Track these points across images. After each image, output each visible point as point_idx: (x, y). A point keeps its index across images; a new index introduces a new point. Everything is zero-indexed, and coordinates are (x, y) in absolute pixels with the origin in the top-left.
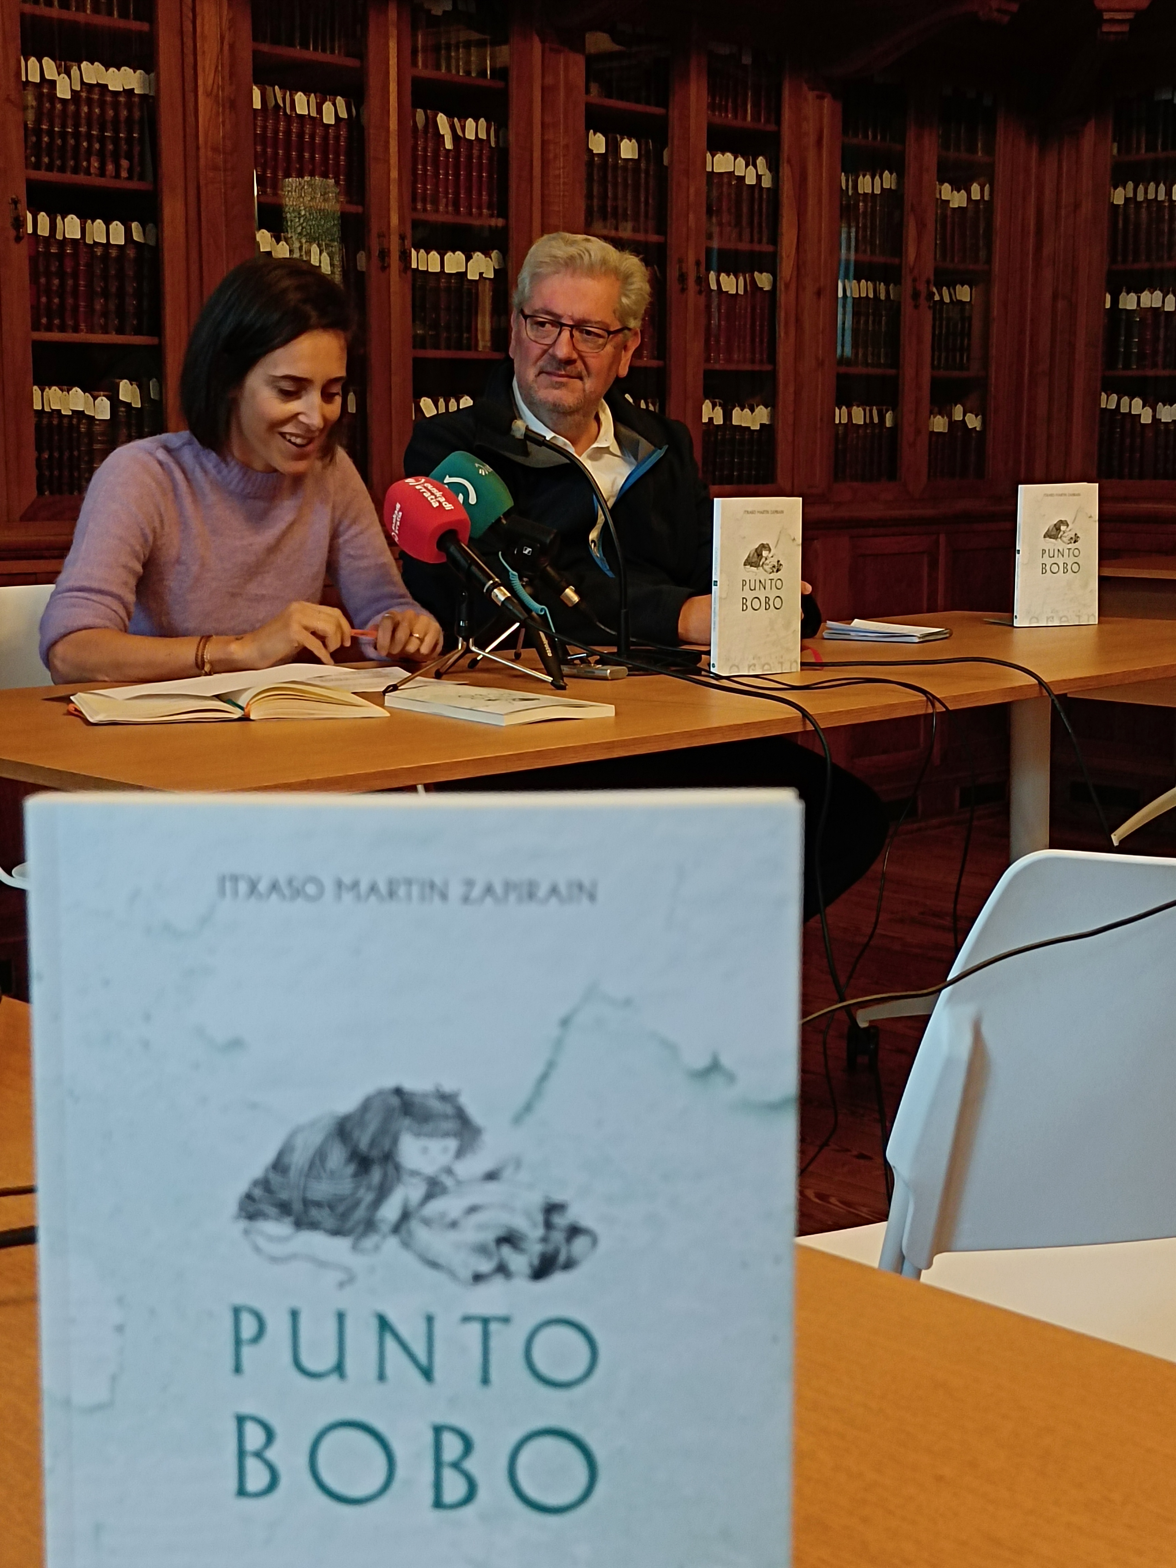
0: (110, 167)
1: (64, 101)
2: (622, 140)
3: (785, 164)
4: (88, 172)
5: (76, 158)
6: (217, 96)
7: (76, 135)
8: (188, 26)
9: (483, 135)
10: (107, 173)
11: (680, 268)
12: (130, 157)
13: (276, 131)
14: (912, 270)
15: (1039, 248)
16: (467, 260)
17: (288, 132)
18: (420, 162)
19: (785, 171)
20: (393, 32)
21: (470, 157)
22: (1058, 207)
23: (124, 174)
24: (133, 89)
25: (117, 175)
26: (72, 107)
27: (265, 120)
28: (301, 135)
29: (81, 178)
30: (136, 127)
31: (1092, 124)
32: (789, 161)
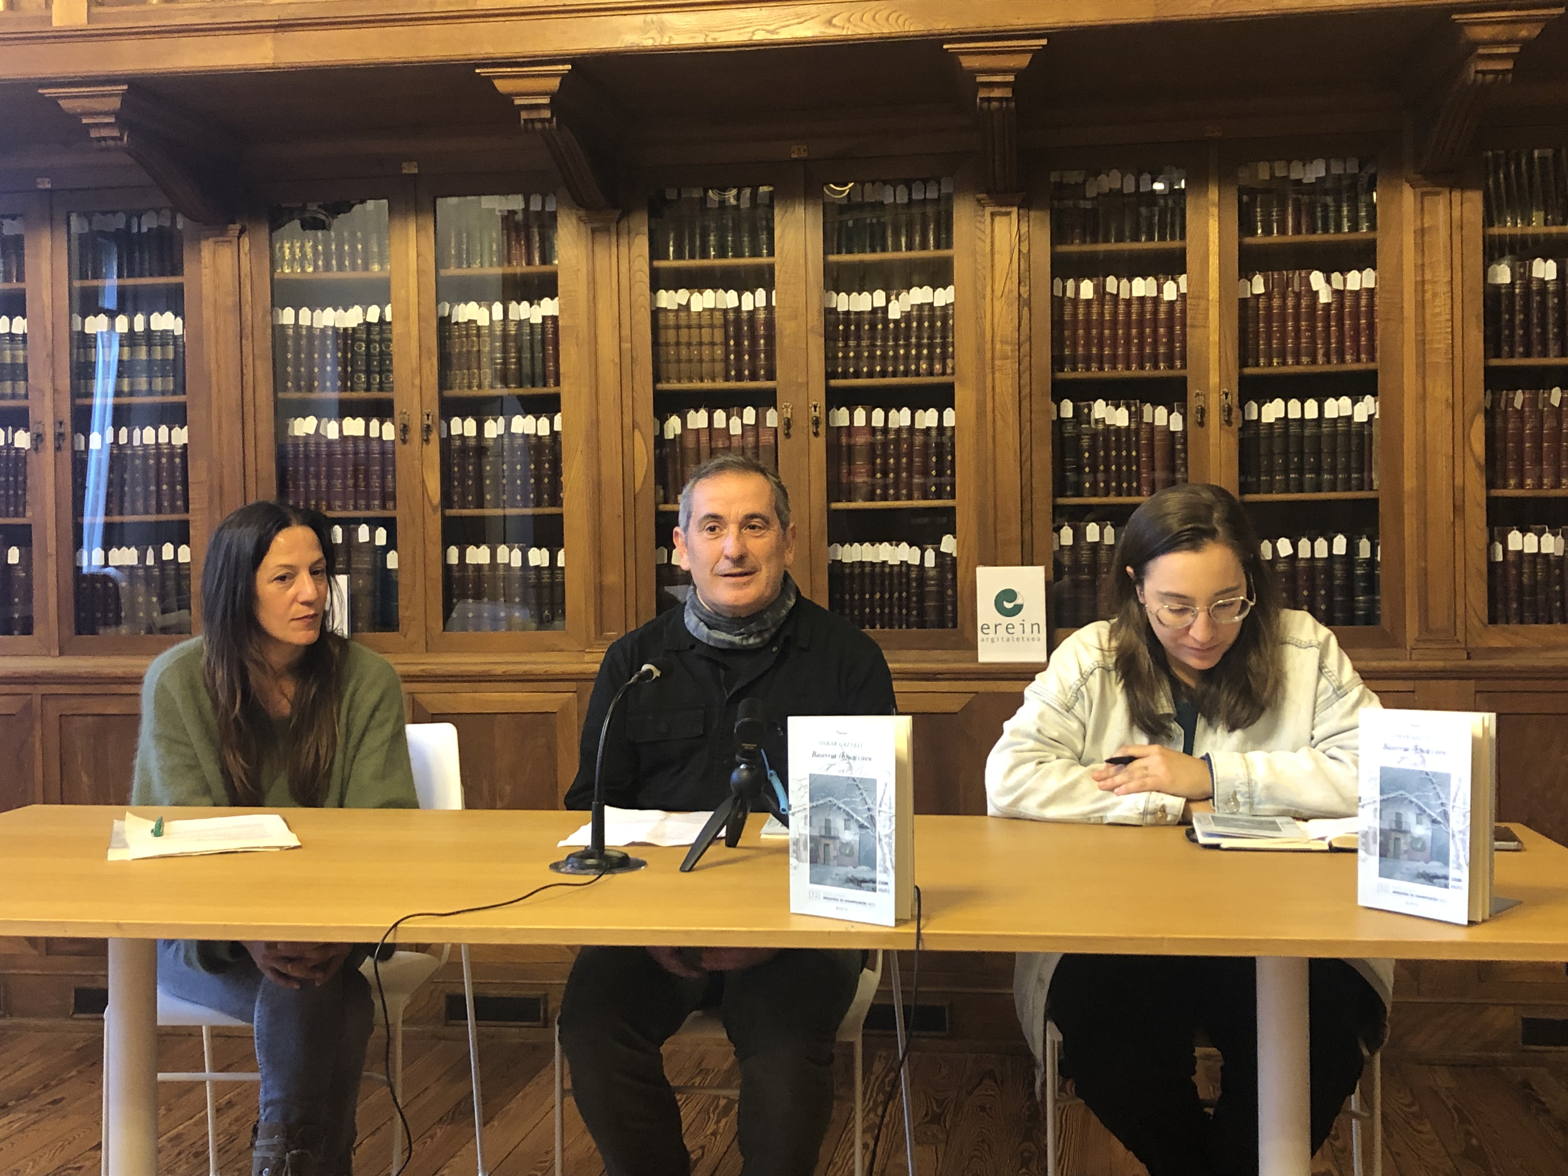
0: (938, 367)
1: (896, 322)
4: (917, 374)
5: (906, 363)
7: (907, 346)
9: (1371, 284)
10: (935, 371)
16: (1354, 403)
20: (1215, 211)
21: (1354, 307)
26: (903, 325)
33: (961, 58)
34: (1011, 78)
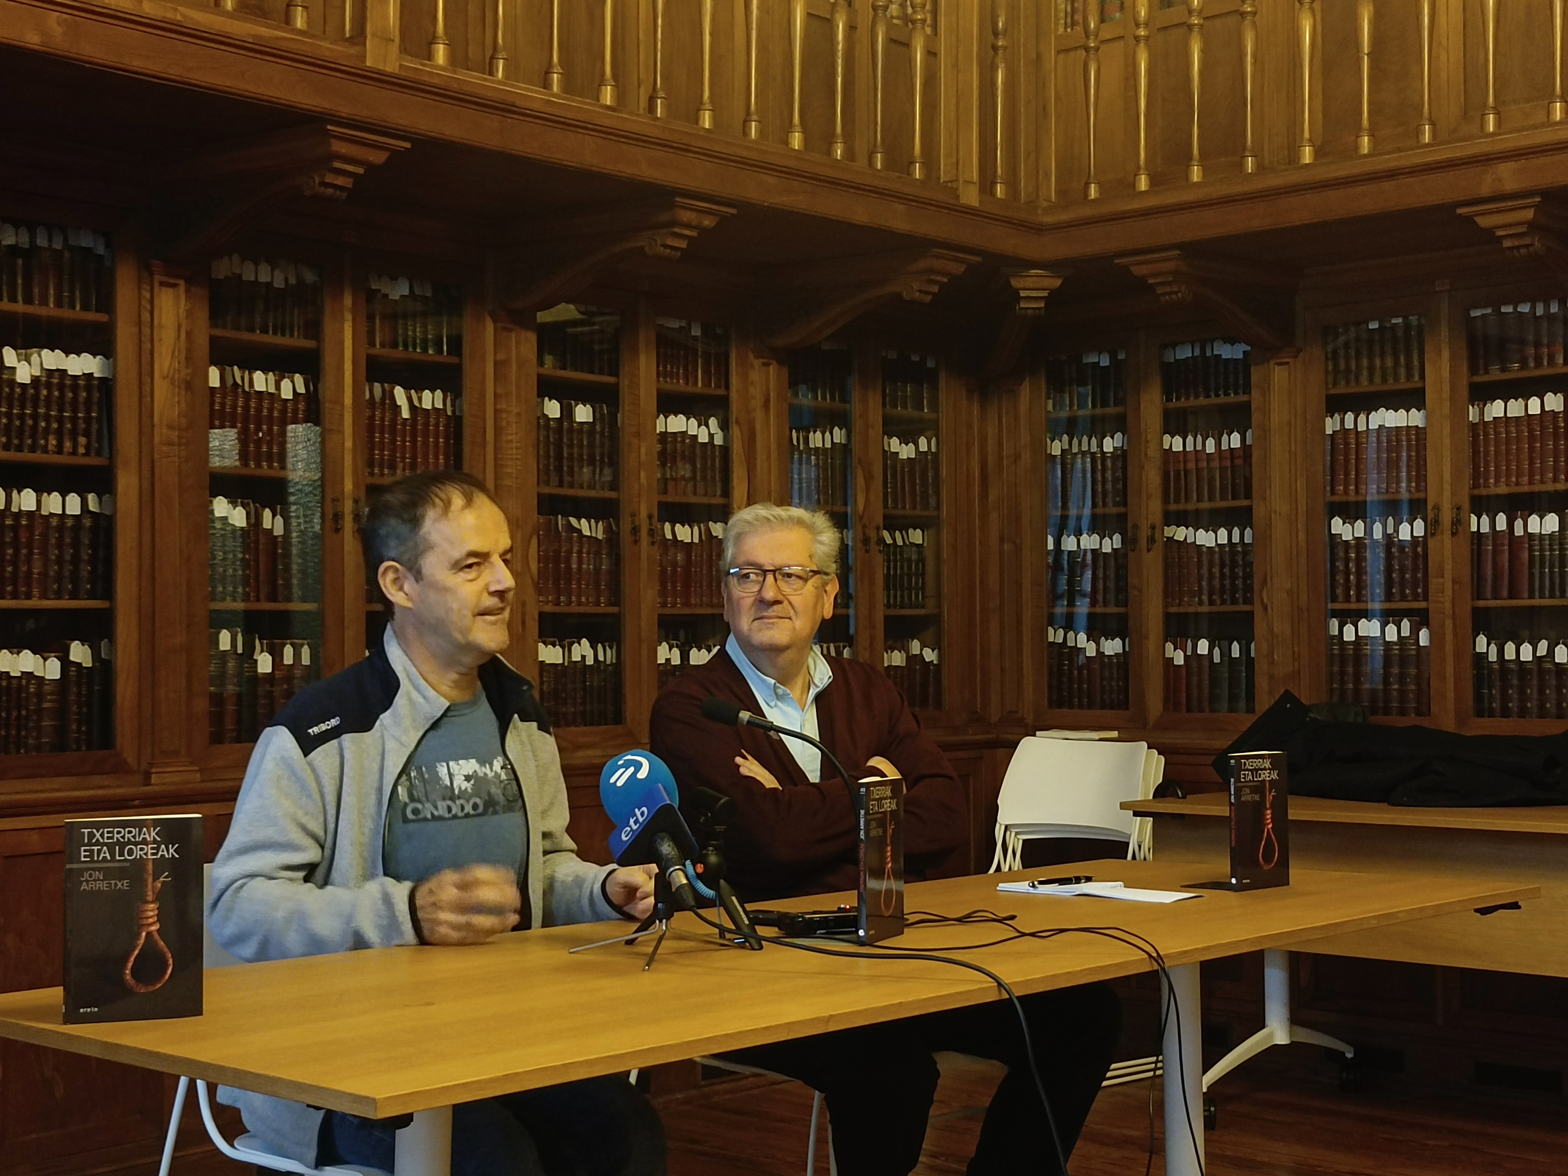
0: (68, 444)
1: (23, 386)
2: (576, 405)
3: (734, 424)
4: (45, 450)
5: (33, 437)
6: (173, 379)
7: (35, 416)
8: (146, 316)
9: (439, 405)
10: (65, 450)
11: (633, 522)
12: (87, 434)
13: (234, 407)
14: (861, 518)
15: (984, 495)
17: (246, 407)
18: (377, 430)
19: (735, 431)
20: (348, 316)
21: (426, 425)
22: (1001, 458)
23: (81, 450)
24: (92, 374)
25: (74, 452)
26: (31, 391)
27: (224, 397)
28: (259, 410)
29: (38, 457)
30: (95, 407)
31: (1026, 383)
32: (737, 422)
33: (333, 141)
34: (361, 171)
